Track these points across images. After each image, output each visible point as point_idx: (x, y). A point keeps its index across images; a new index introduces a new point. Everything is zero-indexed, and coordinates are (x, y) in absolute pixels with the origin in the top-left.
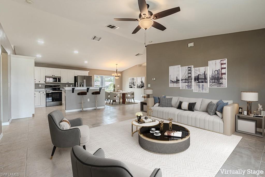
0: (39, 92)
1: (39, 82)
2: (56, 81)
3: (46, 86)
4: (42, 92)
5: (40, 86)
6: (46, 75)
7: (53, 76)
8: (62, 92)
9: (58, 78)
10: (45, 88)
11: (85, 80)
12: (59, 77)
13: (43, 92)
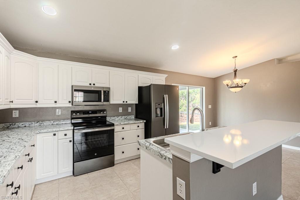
0: (54, 135)
1: (56, 102)
2: (100, 100)
3: (73, 112)
4: (61, 135)
5: (58, 112)
6: (73, 84)
7: (92, 85)
8: (113, 130)
9: (105, 92)
10: (72, 119)
11: (167, 95)
12: (105, 90)
13: (66, 135)
